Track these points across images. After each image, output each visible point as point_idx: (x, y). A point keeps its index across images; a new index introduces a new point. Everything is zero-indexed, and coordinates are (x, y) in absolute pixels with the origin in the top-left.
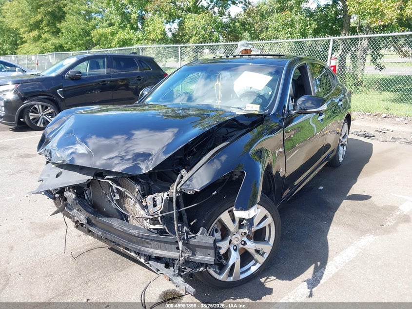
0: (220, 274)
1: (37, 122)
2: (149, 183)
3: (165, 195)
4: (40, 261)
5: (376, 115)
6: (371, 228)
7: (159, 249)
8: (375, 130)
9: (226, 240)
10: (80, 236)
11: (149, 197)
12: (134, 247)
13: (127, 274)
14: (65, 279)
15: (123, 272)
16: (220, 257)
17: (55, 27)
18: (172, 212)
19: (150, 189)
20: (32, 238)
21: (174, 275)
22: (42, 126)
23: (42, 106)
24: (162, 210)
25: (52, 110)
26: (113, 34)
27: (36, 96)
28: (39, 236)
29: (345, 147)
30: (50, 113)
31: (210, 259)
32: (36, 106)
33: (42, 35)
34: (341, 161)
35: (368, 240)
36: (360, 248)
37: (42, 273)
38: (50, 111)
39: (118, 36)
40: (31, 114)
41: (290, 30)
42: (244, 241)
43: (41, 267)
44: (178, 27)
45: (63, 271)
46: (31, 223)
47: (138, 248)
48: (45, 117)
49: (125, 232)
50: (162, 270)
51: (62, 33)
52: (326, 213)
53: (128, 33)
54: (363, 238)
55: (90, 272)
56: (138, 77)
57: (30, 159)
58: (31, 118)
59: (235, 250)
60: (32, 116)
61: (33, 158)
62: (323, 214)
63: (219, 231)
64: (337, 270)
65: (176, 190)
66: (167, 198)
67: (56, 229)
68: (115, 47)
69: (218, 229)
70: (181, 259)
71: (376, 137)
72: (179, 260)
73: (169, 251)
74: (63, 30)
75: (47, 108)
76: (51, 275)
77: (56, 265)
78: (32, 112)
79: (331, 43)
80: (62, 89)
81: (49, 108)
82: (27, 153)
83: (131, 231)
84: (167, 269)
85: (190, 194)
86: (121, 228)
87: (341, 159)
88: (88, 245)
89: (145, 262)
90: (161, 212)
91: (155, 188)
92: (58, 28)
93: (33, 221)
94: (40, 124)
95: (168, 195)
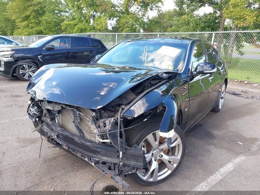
0: (144, 176)
1: (24, 76)
2: (101, 112)
3: (112, 120)
4: (23, 163)
5: (241, 82)
6: (242, 151)
7: (105, 157)
8: (240, 91)
9: (149, 154)
10: (50, 148)
11: (101, 120)
12: (88, 154)
13: (81, 174)
14: (39, 175)
15: (78, 173)
16: (147, 164)
17: (39, 20)
18: (117, 131)
19: (101, 115)
20: (18, 147)
21: (115, 175)
22: (27, 78)
23: (28, 66)
24: (109, 129)
25: (34, 69)
26: (75, 25)
27: (25, 59)
28: (23, 147)
29: (223, 99)
30: (33, 71)
31: (140, 164)
32: (24, 66)
33: (30, 24)
34: (220, 109)
35: (240, 159)
36: (236, 164)
37: (24, 171)
38: (33, 69)
39: (78, 26)
40: (21, 70)
41: (186, 27)
42: (161, 155)
43: (23, 167)
44: (116, 23)
45: (38, 170)
46: (18, 138)
47: (91, 155)
48: (29, 73)
49: (82, 144)
50: (106, 171)
51: (43, 24)
52: (212, 140)
53: (84, 25)
54: (238, 157)
55: (56, 171)
56: (90, 51)
57: (19, 98)
58: (21, 73)
59: (155, 160)
60: (21, 72)
61: (21, 98)
62: (210, 141)
63: (145, 147)
64: (221, 178)
65: (120, 116)
66: (113, 121)
67: (34, 143)
68: (76, 33)
69: (145, 146)
70: (121, 163)
71: (242, 95)
72: (119, 165)
73: (113, 158)
74: (43, 22)
75: (31, 67)
76: (30, 172)
77: (33, 165)
78: (22, 69)
79: (214, 35)
80: (41, 56)
81: (32, 67)
82: (17, 94)
83: (87, 144)
84: (110, 171)
85: (129, 119)
86: (80, 141)
87: (220, 107)
88: (55, 154)
89: (95, 165)
90: (109, 131)
91: (104, 115)
92: (40, 21)
93: (19, 137)
94: (26, 77)
95: (114, 120)
